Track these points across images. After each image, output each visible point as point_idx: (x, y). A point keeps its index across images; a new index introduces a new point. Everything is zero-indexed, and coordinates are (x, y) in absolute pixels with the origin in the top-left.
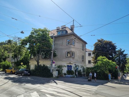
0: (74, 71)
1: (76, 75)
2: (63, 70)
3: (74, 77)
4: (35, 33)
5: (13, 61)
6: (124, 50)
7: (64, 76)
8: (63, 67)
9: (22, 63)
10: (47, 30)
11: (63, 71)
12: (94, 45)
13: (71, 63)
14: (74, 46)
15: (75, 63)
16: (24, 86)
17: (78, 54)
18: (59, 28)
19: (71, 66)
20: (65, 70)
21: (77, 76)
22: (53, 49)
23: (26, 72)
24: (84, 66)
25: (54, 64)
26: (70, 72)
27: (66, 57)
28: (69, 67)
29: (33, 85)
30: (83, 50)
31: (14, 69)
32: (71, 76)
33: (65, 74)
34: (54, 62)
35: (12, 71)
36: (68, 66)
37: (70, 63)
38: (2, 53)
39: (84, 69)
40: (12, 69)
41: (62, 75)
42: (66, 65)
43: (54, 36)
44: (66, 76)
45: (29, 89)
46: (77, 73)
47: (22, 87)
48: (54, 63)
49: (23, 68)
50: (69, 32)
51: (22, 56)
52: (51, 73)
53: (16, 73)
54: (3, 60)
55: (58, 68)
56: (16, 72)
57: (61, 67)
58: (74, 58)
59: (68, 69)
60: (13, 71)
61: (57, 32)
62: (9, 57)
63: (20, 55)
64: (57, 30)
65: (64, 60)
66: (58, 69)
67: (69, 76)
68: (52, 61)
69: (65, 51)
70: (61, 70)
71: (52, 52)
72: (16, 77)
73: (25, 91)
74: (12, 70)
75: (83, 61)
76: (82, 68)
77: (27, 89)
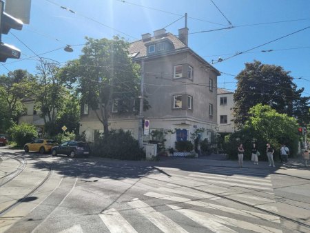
0: (193, 143)
1: (197, 151)
2: (165, 140)
3: (193, 157)
4: (93, 50)
5: (42, 122)
6: (303, 89)
7: (169, 155)
8: (166, 133)
9: (64, 128)
10: (122, 42)
11: (165, 143)
12: (238, 78)
13: (187, 122)
14: (192, 80)
15: (194, 124)
16: (96, 184)
17: (201, 102)
18: (149, 36)
19: (185, 131)
20: (171, 141)
21: (199, 154)
22: (142, 90)
23: (79, 148)
24: (214, 130)
25: (148, 128)
26: (182, 145)
27: (173, 110)
28: (181, 133)
29: (117, 181)
30: (212, 91)
31: (47, 142)
32: (187, 154)
33: (171, 151)
34: (147, 122)
35: (43, 147)
36: (178, 131)
37: (184, 124)
38: (10, 104)
39: (213, 136)
40: (42, 142)
41: (164, 152)
42: (173, 128)
43: (138, 56)
44: (175, 154)
45: (116, 192)
46: (199, 148)
47: (92, 187)
48: (147, 126)
49: (68, 139)
50: (178, 45)
51: (62, 110)
52: (142, 149)
53: (54, 153)
54: (14, 121)
55: (153, 136)
56: (54, 149)
57: (162, 133)
58: (192, 110)
59: (178, 138)
60: (45, 146)
61: (147, 46)
62: (26, 114)
63: (57, 107)
64: (144, 41)
65: (168, 116)
66: (155, 138)
67: (182, 154)
68: (141, 121)
69: (171, 94)
70: (161, 140)
71: (140, 97)
72: (61, 162)
73: (111, 198)
74: (42, 144)
75: (211, 117)
76: (210, 133)
77: (110, 191)
